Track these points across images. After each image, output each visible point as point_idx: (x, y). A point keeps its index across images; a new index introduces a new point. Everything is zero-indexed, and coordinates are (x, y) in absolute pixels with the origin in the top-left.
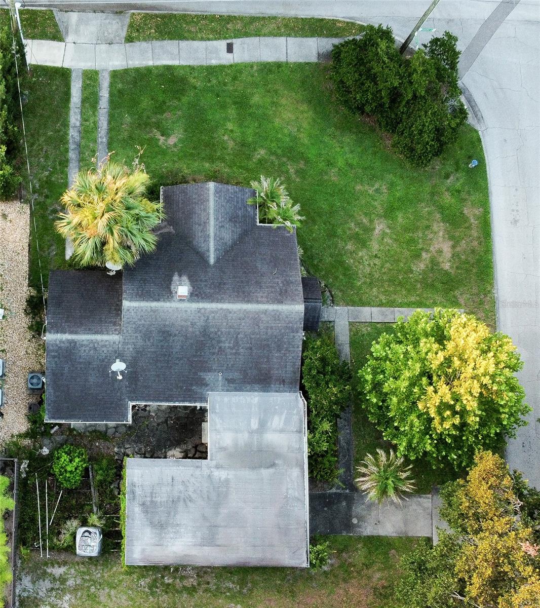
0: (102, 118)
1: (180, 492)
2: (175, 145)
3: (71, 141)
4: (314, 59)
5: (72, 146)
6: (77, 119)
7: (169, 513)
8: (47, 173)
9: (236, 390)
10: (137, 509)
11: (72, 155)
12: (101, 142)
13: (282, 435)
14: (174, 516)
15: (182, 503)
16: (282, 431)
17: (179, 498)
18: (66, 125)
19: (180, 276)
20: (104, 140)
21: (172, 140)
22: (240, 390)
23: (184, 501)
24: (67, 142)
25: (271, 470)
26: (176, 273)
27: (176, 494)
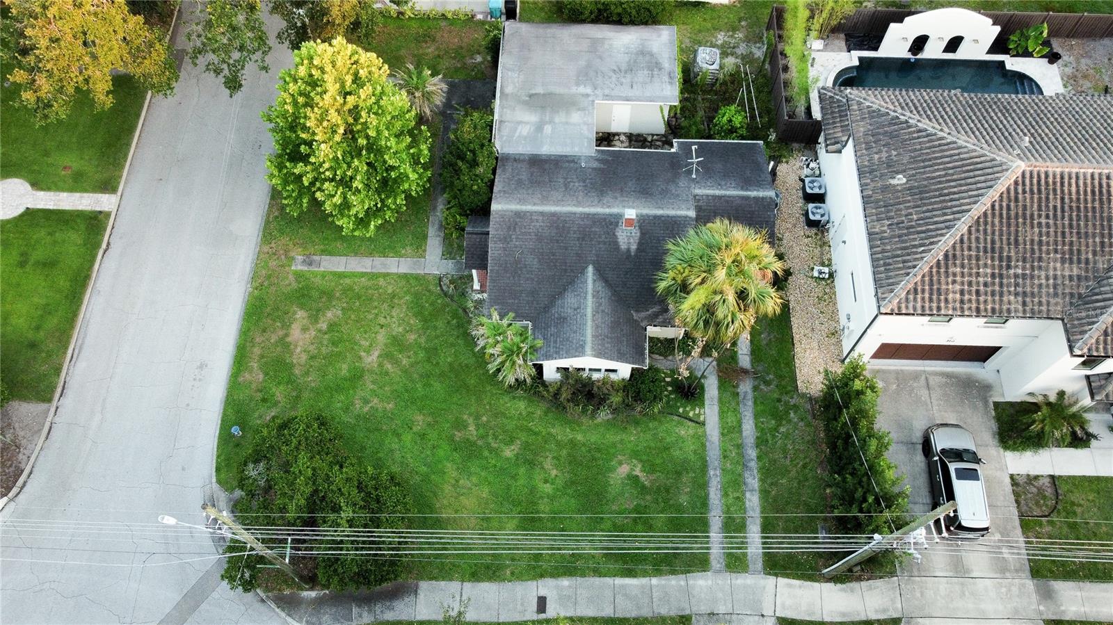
0: (717, 502)
1: (624, 77)
2: (620, 463)
3: (755, 471)
4: (424, 585)
5: (753, 464)
6: (750, 500)
7: (635, 62)
8: (782, 429)
9: (566, 156)
10: (666, 65)
11: (752, 453)
12: (715, 469)
13: (520, 119)
14: (630, 60)
15: (623, 69)
16: (520, 123)
17: (626, 72)
18: (764, 493)
19: (628, 250)
20: (712, 473)
21: (624, 470)
22: (561, 156)
23: (620, 71)
24: (760, 469)
25: (533, 92)
26: (633, 254)
27: (628, 76)
